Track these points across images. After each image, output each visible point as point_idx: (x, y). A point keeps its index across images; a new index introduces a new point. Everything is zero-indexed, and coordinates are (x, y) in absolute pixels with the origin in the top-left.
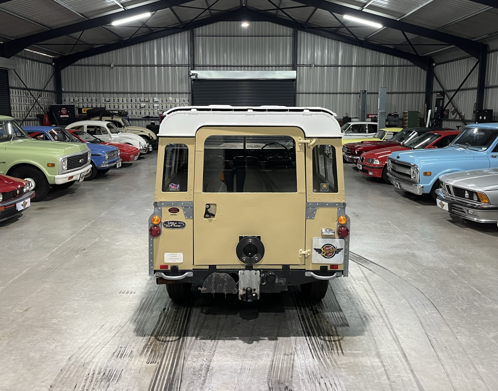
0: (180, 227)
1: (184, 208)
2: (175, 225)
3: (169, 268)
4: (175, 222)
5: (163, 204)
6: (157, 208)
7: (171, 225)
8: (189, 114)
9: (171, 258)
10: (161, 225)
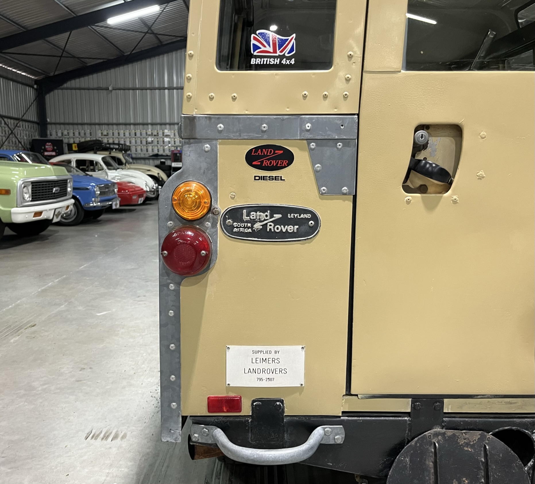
0: (293, 235)
1: (313, 145)
2: (276, 222)
3: (246, 410)
4: (274, 210)
5: (221, 126)
6: (194, 147)
7: (258, 226)
9: (255, 366)
10: (214, 225)
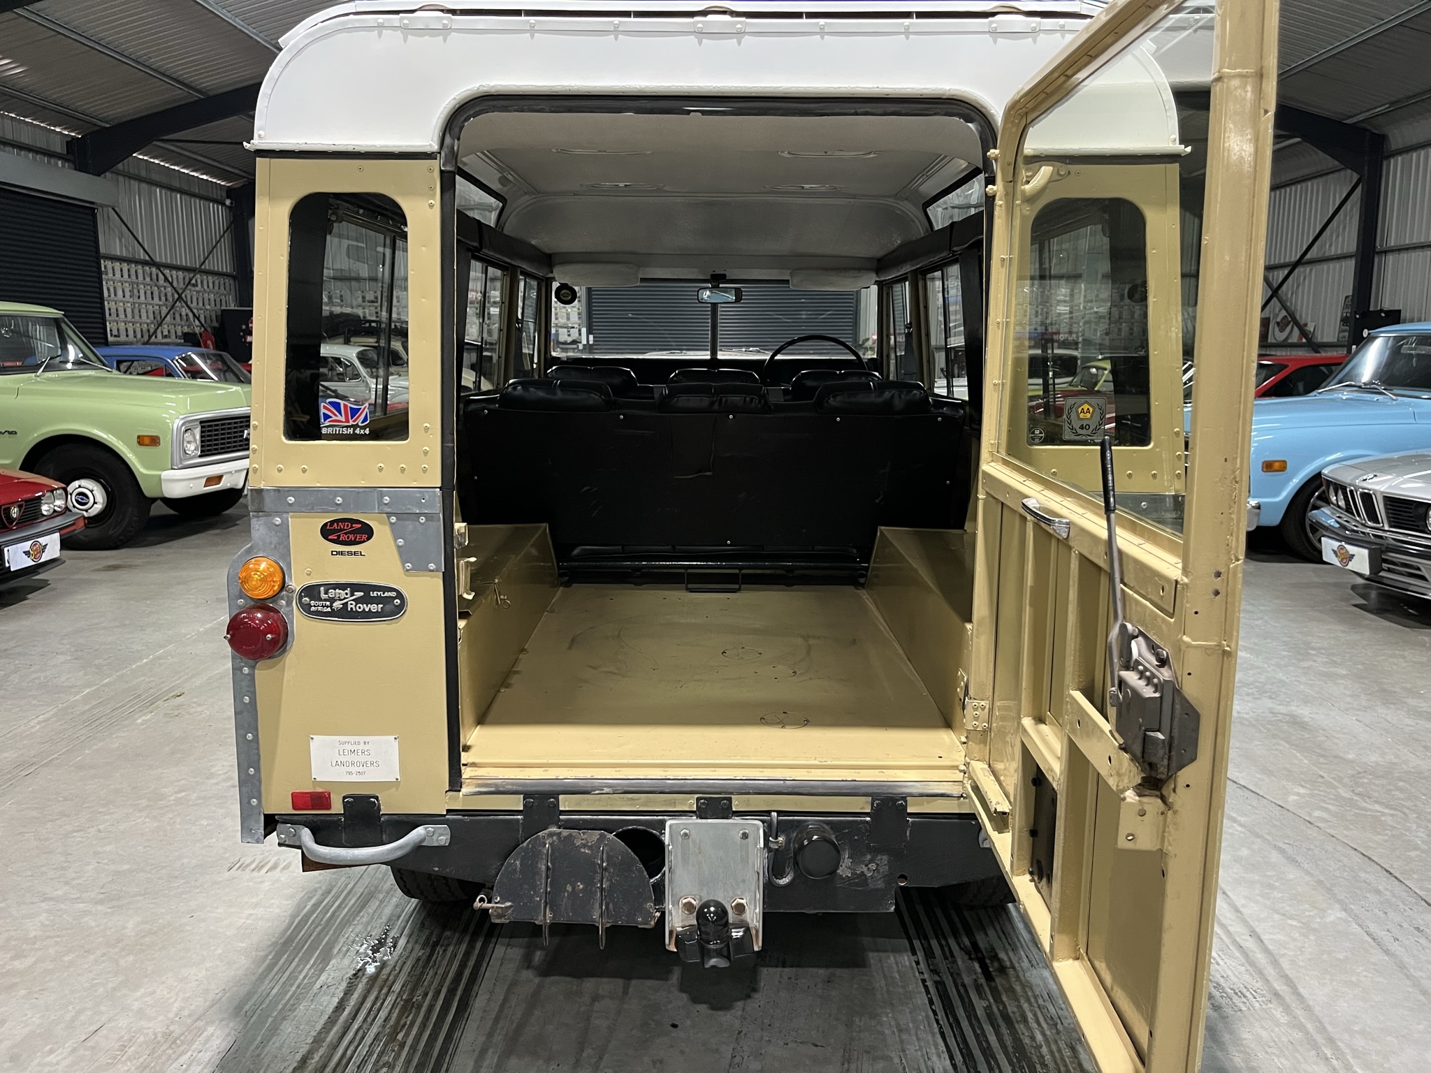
0: (377, 615)
1: (393, 519)
2: (357, 601)
3: (337, 807)
4: (354, 587)
5: (291, 500)
6: (263, 520)
7: (337, 605)
8: (405, 29)
9: (343, 759)
10: (289, 603)
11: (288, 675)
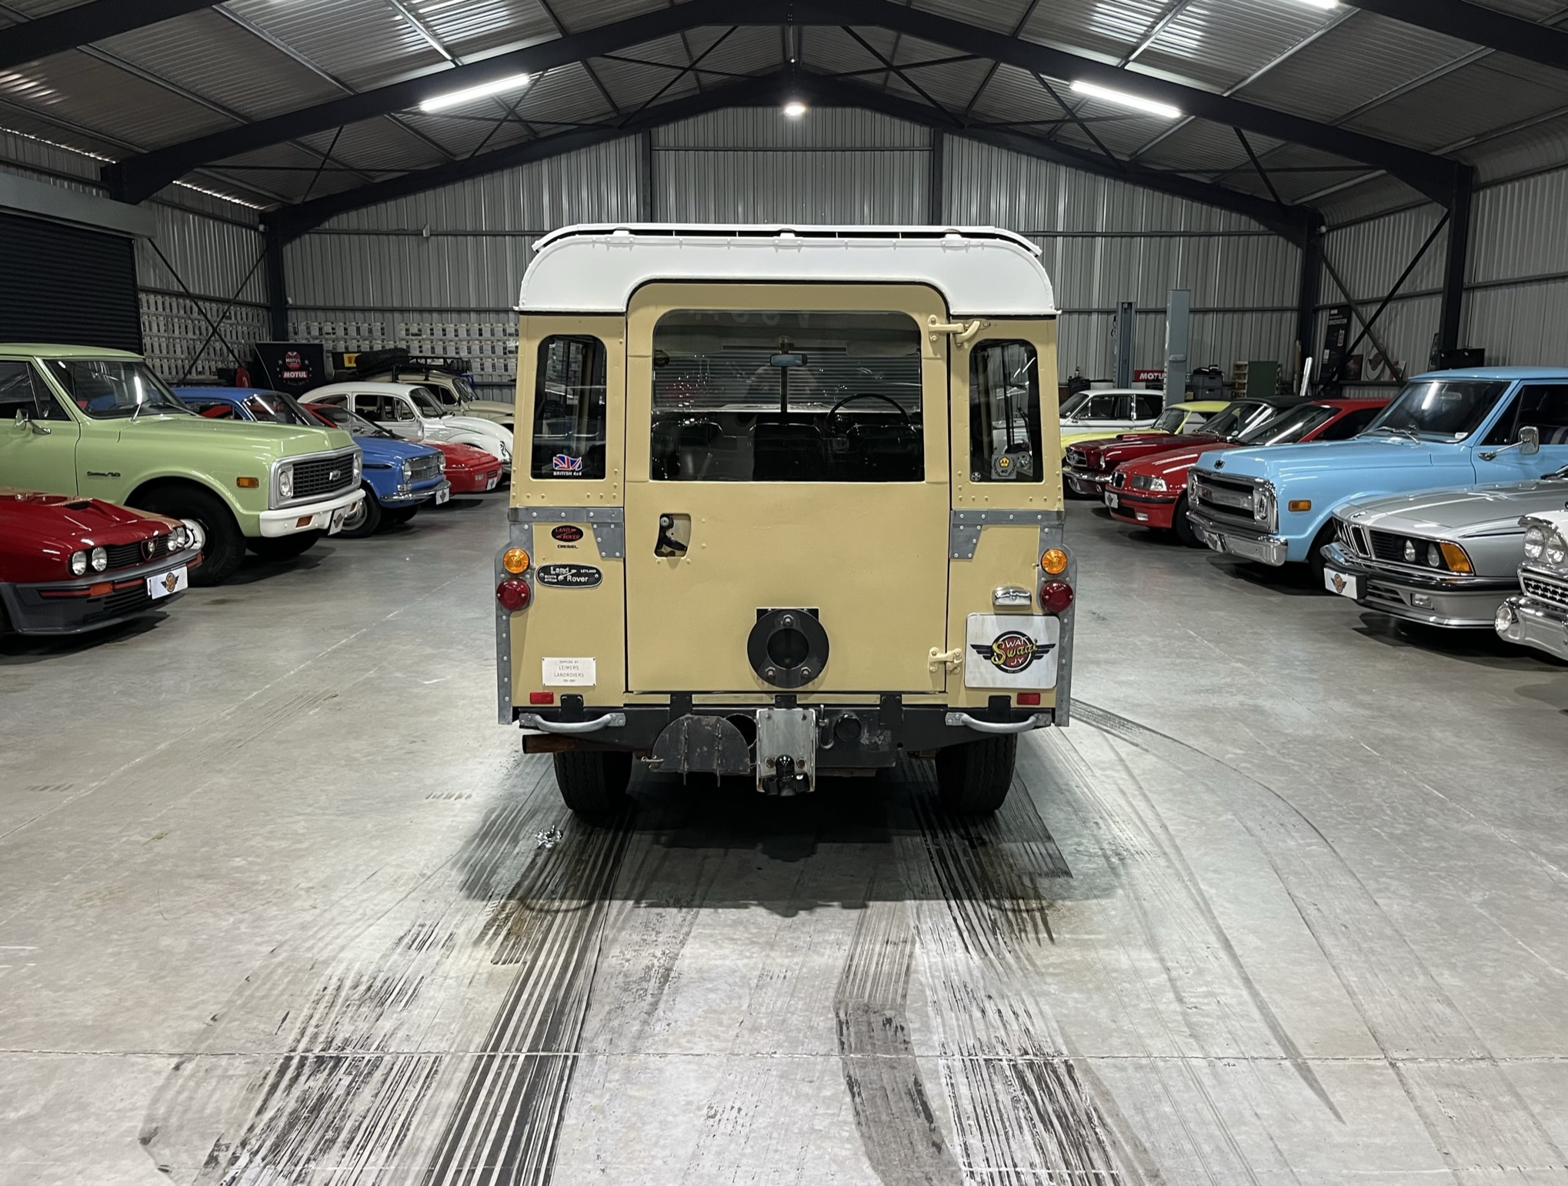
0: (585, 583)
1: (595, 526)
2: (573, 575)
3: (557, 703)
4: (571, 567)
5: (535, 514)
6: (517, 526)
7: (561, 577)
8: (607, 243)
9: (562, 672)
10: (532, 577)
11: (530, 620)
